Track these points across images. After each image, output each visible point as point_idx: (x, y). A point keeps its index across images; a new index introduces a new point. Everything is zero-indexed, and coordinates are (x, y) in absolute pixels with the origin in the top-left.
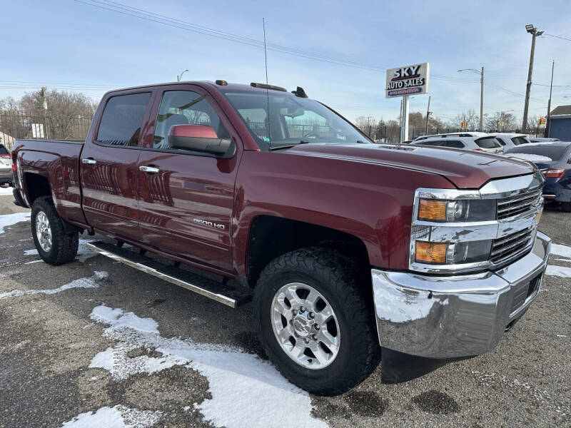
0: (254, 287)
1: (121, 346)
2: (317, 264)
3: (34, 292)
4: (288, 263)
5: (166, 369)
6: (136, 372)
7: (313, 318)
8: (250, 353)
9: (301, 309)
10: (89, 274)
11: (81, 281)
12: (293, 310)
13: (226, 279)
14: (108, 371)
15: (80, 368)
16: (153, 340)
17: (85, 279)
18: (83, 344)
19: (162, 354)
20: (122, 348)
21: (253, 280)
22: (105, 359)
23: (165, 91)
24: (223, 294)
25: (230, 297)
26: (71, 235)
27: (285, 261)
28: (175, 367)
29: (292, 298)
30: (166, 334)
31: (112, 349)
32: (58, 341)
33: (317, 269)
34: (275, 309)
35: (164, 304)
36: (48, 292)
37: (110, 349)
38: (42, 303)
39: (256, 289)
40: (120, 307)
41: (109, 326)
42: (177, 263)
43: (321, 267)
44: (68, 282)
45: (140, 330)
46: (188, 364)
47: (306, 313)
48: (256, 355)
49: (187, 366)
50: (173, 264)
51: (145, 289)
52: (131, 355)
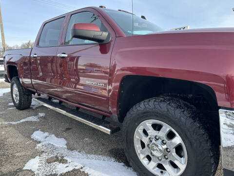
0: (122, 122)
1: (44, 156)
2: (170, 107)
3: (6, 123)
4: (147, 106)
5: (69, 172)
6: (50, 173)
7: (165, 144)
8: (119, 162)
9: (156, 138)
10: (36, 115)
11: (31, 118)
12: (150, 138)
13: (104, 117)
14: (34, 172)
15: (18, 169)
16: (63, 152)
17: (33, 117)
18: (23, 153)
19: (67, 161)
20: (45, 156)
21: (121, 118)
22: (33, 164)
23: (72, 15)
24: (103, 126)
25: (107, 128)
26: (28, 95)
27: (144, 105)
28: (74, 170)
29: (149, 130)
30: (70, 148)
31: (39, 157)
32: (10, 151)
33: (169, 110)
34: (137, 137)
35: (71, 130)
36: (14, 123)
37: (38, 157)
38: (8, 129)
39: (124, 123)
40: (47, 132)
41: (40, 142)
42: (78, 108)
43: (173, 109)
44: (24, 118)
45: (56, 145)
46: (82, 168)
47: (160, 141)
48: (122, 164)
49: (81, 170)
50: (75, 109)
51: (62, 122)
52: (49, 161)
